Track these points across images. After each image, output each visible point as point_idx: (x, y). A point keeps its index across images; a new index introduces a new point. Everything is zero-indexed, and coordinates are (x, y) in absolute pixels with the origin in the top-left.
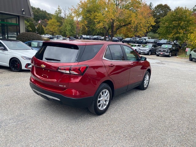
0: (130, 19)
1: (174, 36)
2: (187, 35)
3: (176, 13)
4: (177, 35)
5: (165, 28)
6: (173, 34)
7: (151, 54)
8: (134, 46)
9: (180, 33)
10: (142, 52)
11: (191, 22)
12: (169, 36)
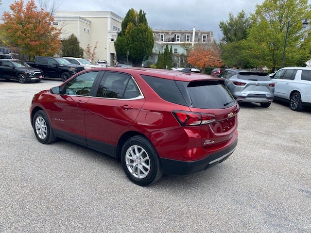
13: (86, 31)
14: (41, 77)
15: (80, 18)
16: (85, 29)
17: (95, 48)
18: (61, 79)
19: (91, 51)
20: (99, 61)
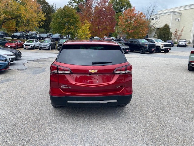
0: (19, 12)
1: (67, 31)
2: (77, 31)
3: (65, 10)
4: (69, 31)
5: (58, 23)
6: (66, 29)
7: (52, 49)
8: (31, 42)
9: (71, 29)
10: (43, 47)
11: (77, 20)
12: (63, 32)
13: (177, 20)
14: (127, 50)
15: (173, 12)
16: (176, 19)
17: (182, 31)
18: (139, 52)
19: (178, 34)
20: (181, 40)
